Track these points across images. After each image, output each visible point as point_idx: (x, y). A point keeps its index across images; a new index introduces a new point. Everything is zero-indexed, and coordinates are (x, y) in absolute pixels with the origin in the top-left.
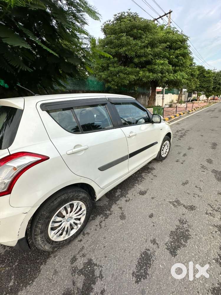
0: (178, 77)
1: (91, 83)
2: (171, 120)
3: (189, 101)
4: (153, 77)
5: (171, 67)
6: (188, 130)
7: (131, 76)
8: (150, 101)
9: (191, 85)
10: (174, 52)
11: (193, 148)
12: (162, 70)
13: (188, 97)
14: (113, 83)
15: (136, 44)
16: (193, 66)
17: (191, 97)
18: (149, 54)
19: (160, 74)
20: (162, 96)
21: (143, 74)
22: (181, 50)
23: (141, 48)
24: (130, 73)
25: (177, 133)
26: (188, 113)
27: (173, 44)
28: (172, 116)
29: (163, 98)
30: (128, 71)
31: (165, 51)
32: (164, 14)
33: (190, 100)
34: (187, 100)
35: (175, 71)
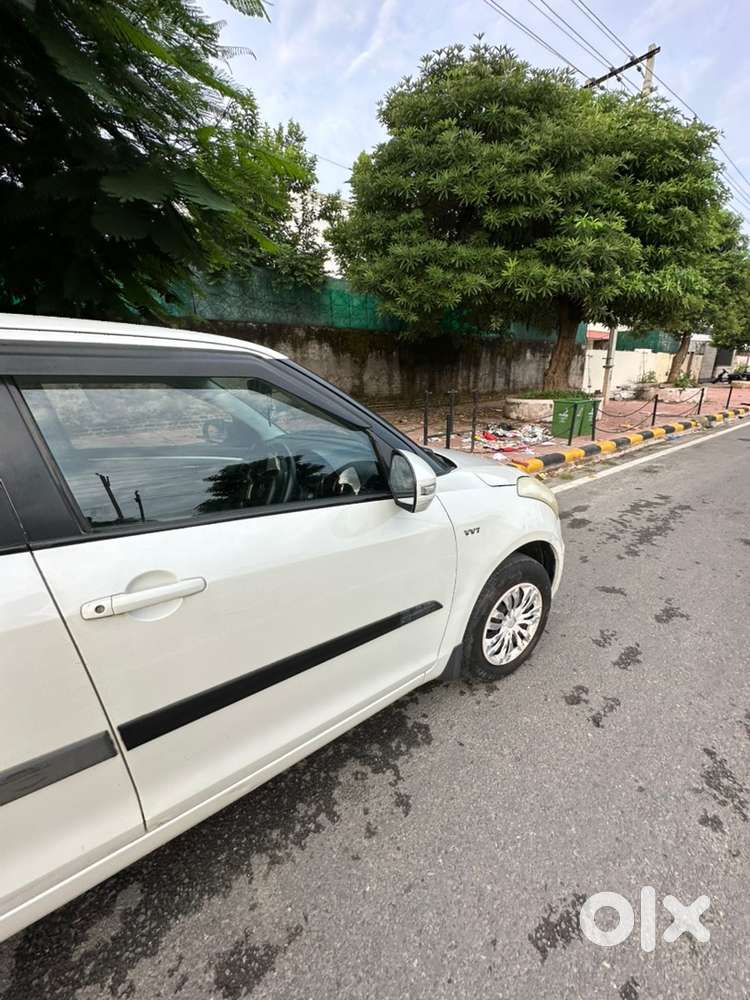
0: (668, 286)
1: (339, 301)
2: (627, 451)
3: (720, 378)
4: (558, 280)
5: (636, 245)
6: (688, 507)
7: (469, 278)
8: (550, 373)
9: (725, 319)
10: (651, 190)
11: (687, 617)
12: (598, 257)
13: (716, 365)
14: (401, 300)
15: (493, 159)
16: (739, 249)
17: (729, 364)
18: (544, 195)
19: (587, 272)
20: (606, 356)
21: (519, 268)
22: (681, 180)
23: (514, 170)
24: (469, 265)
25: (629, 517)
26: (709, 424)
27: (648, 156)
28: (633, 436)
29: (607, 363)
30: (462, 258)
31: (617, 187)
32: (629, 61)
33: (725, 376)
34: (709, 376)
35: (656, 264)
